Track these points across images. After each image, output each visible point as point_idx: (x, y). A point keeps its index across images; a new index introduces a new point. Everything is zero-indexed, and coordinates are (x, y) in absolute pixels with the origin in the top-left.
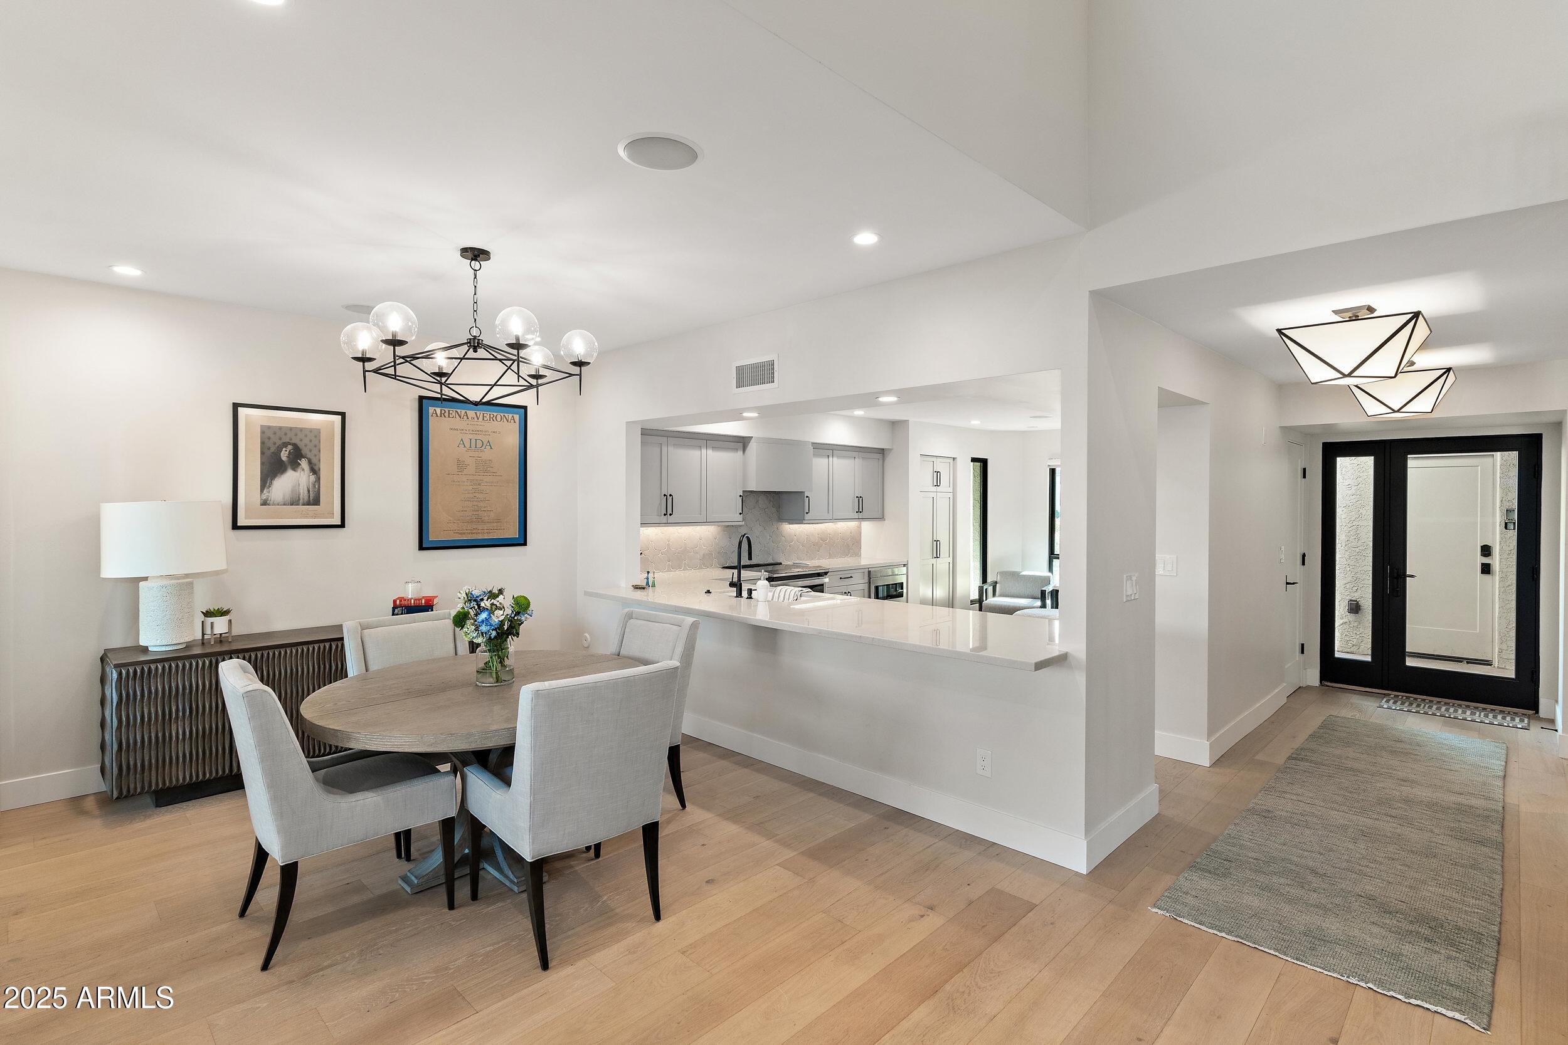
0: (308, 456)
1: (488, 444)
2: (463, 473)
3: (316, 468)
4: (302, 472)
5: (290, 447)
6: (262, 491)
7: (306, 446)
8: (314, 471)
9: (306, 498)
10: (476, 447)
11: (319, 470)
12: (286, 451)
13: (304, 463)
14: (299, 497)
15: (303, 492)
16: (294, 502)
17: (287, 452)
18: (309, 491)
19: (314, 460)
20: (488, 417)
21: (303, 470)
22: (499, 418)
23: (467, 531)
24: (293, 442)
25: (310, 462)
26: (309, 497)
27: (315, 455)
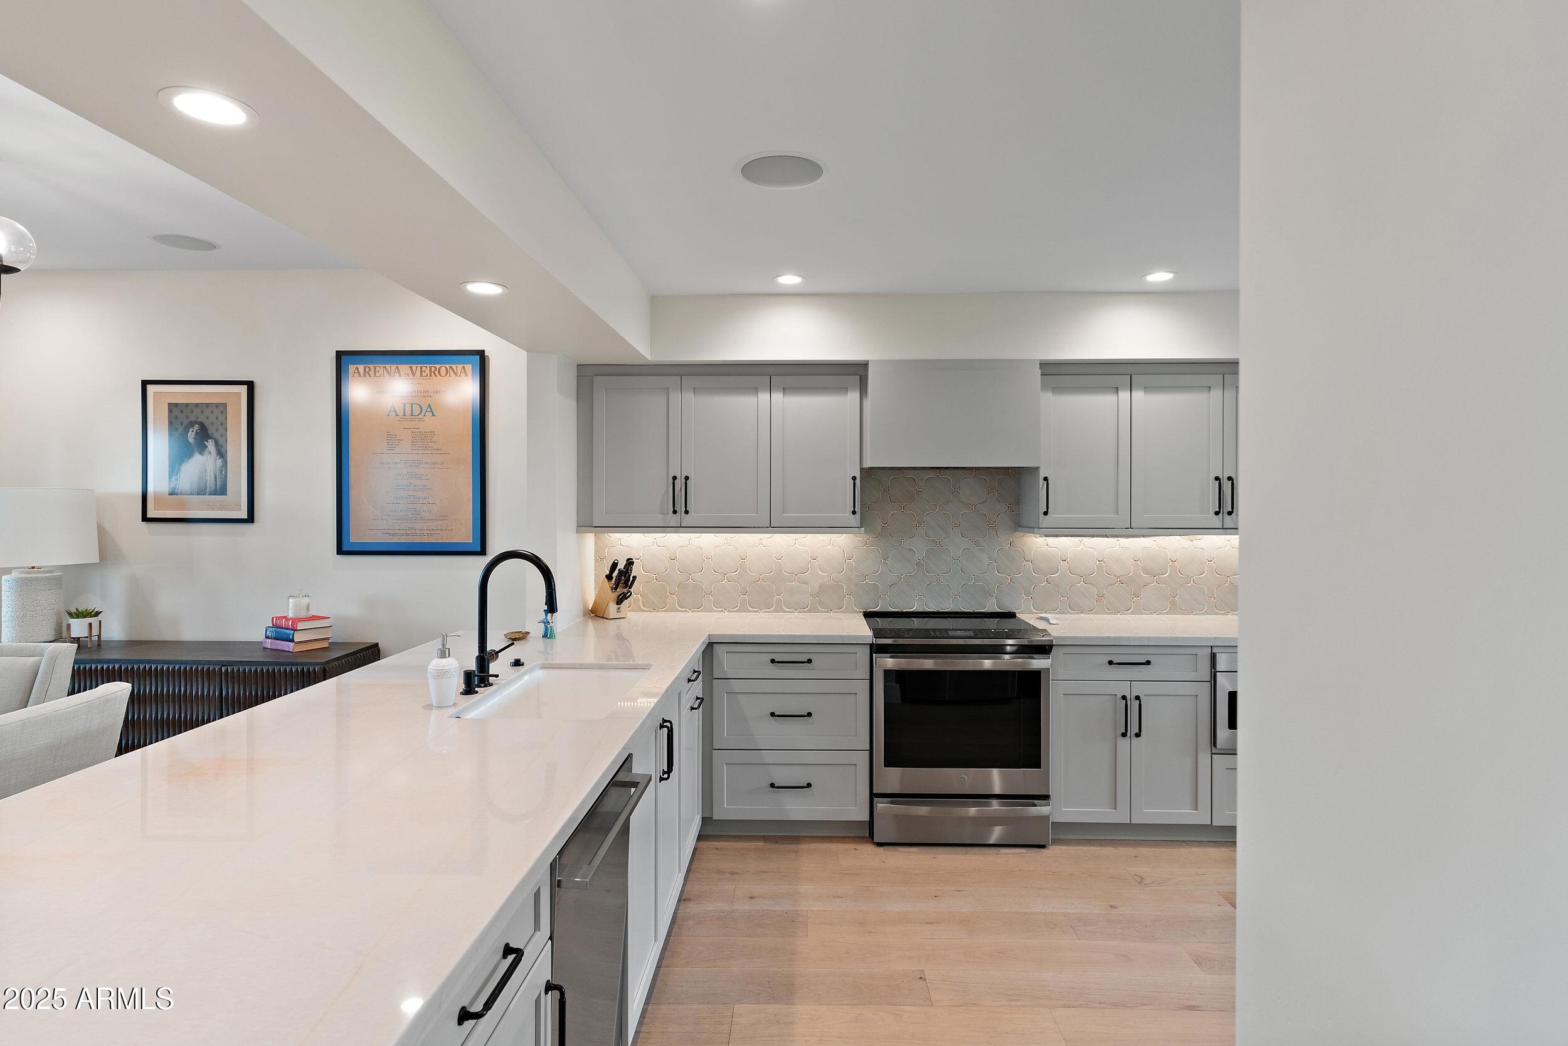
0: (215, 436)
1: (429, 410)
2: (395, 452)
3: (223, 450)
4: (209, 456)
5: (196, 427)
6: (170, 478)
7: (212, 424)
8: (221, 454)
9: (213, 487)
10: (412, 415)
11: (226, 452)
12: (193, 431)
13: (211, 445)
14: (206, 485)
15: (210, 480)
16: (201, 492)
17: (194, 433)
18: (216, 478)
19: (221, 441)
20: (428, 371)
21: (210, 453)
22: (443, 370)
23: (399, 531)
24: (199, 420)
25: (217, 444)
26: (216, 484)
27: (222, 436)
